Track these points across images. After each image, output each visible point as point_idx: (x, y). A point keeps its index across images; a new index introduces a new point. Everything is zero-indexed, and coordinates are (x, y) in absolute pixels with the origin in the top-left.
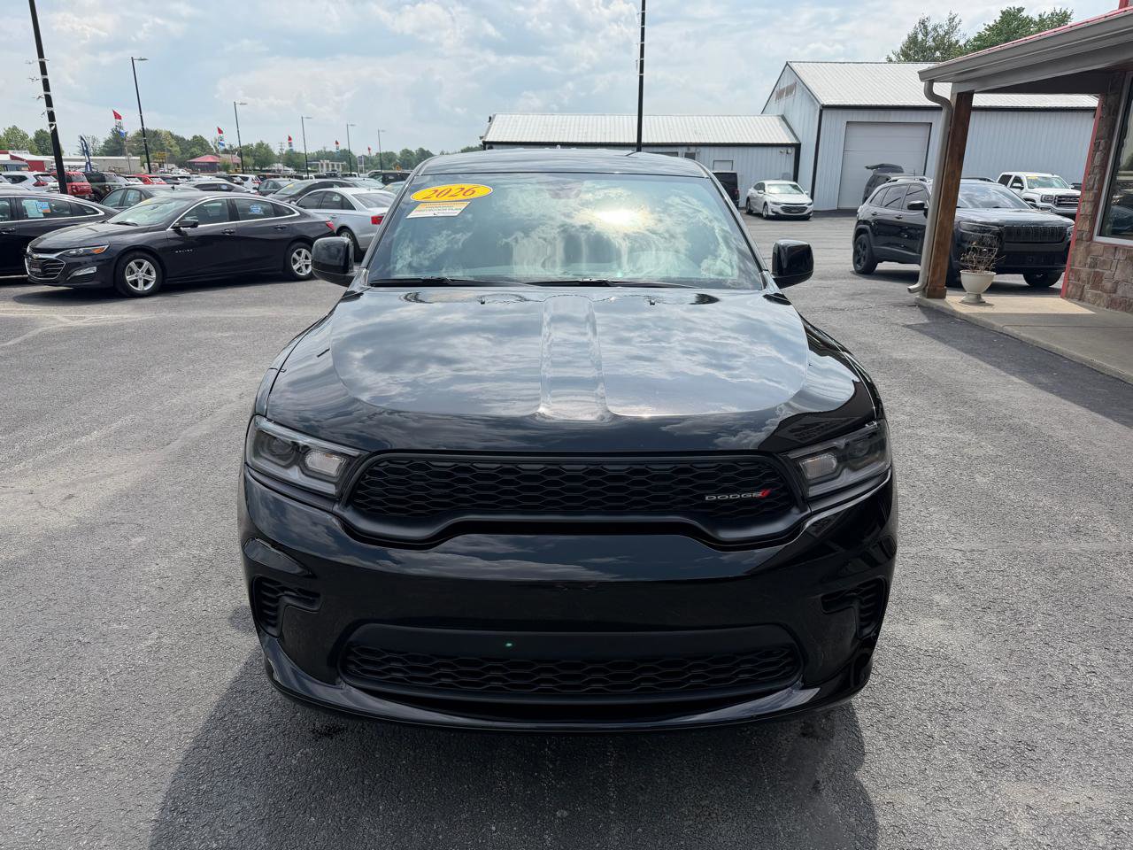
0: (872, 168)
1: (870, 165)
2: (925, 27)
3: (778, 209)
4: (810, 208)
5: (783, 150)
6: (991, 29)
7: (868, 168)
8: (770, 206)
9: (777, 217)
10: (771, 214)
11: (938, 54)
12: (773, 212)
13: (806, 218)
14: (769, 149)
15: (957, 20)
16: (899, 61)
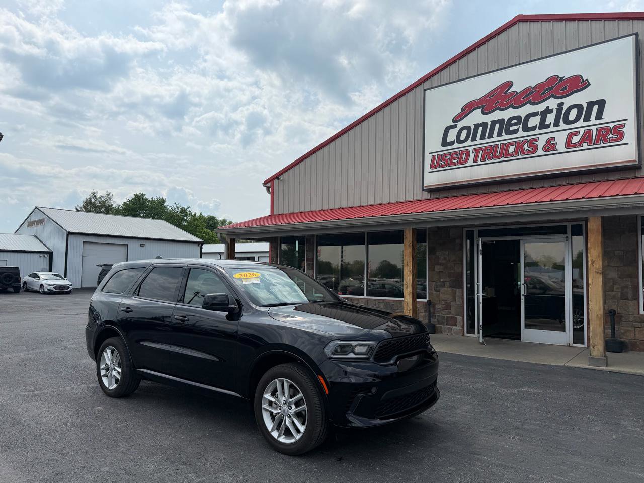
0: (101, 266)
1: (100, 264)
2: (95, 196)
3: (51, 288)
4: (71, 287)
5: (42, 255)
6: (130, 201)
7: (98, 266)
8: (46, 286)
9: (51, 293)
10: (46, 290)
11: (102, 210)
12: (48, 290)
13: (69, 293)
14: (32, 254)
15: (111, 195)
16: (82, 211)
